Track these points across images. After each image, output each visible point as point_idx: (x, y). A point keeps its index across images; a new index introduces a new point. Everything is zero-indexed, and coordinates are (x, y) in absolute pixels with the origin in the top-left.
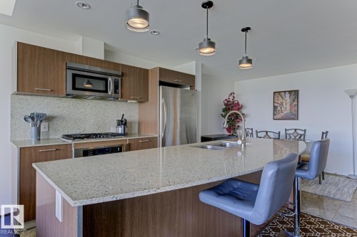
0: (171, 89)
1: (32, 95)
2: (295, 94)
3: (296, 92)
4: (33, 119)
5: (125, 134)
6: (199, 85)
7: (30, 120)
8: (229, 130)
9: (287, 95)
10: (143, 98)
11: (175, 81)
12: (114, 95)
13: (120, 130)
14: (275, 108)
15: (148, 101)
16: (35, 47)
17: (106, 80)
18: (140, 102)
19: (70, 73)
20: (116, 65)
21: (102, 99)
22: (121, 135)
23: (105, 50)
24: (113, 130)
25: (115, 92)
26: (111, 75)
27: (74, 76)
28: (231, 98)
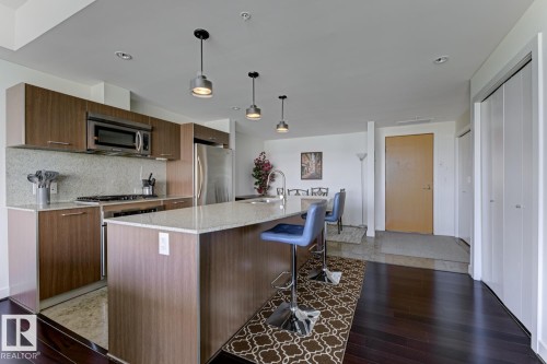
0: (204, 147)
1: (35, 149)
2: (319, 155)
3: (320, 154)
4: (40, 178)
5: (154, 196)
6: (232, 144)
7: (36, 179)
8: (260, 191)
9: (313, 156)
10: (174, 156)
11: (210, 139)
12: (143, 152)
13: (147, 191)
14: (302, 168)
15: (179, 158)
16: (48, 91)
17: (134, 134)
18: (170, 160)
19: (92, 125)
20: (145, 118)
21: (128, 155)
22: (149, 196)
23: (131, 101)
24: (137, 191)
25: (145, 148)
26: (140, 129)
27: (97, 129)
28: (262, 157)
